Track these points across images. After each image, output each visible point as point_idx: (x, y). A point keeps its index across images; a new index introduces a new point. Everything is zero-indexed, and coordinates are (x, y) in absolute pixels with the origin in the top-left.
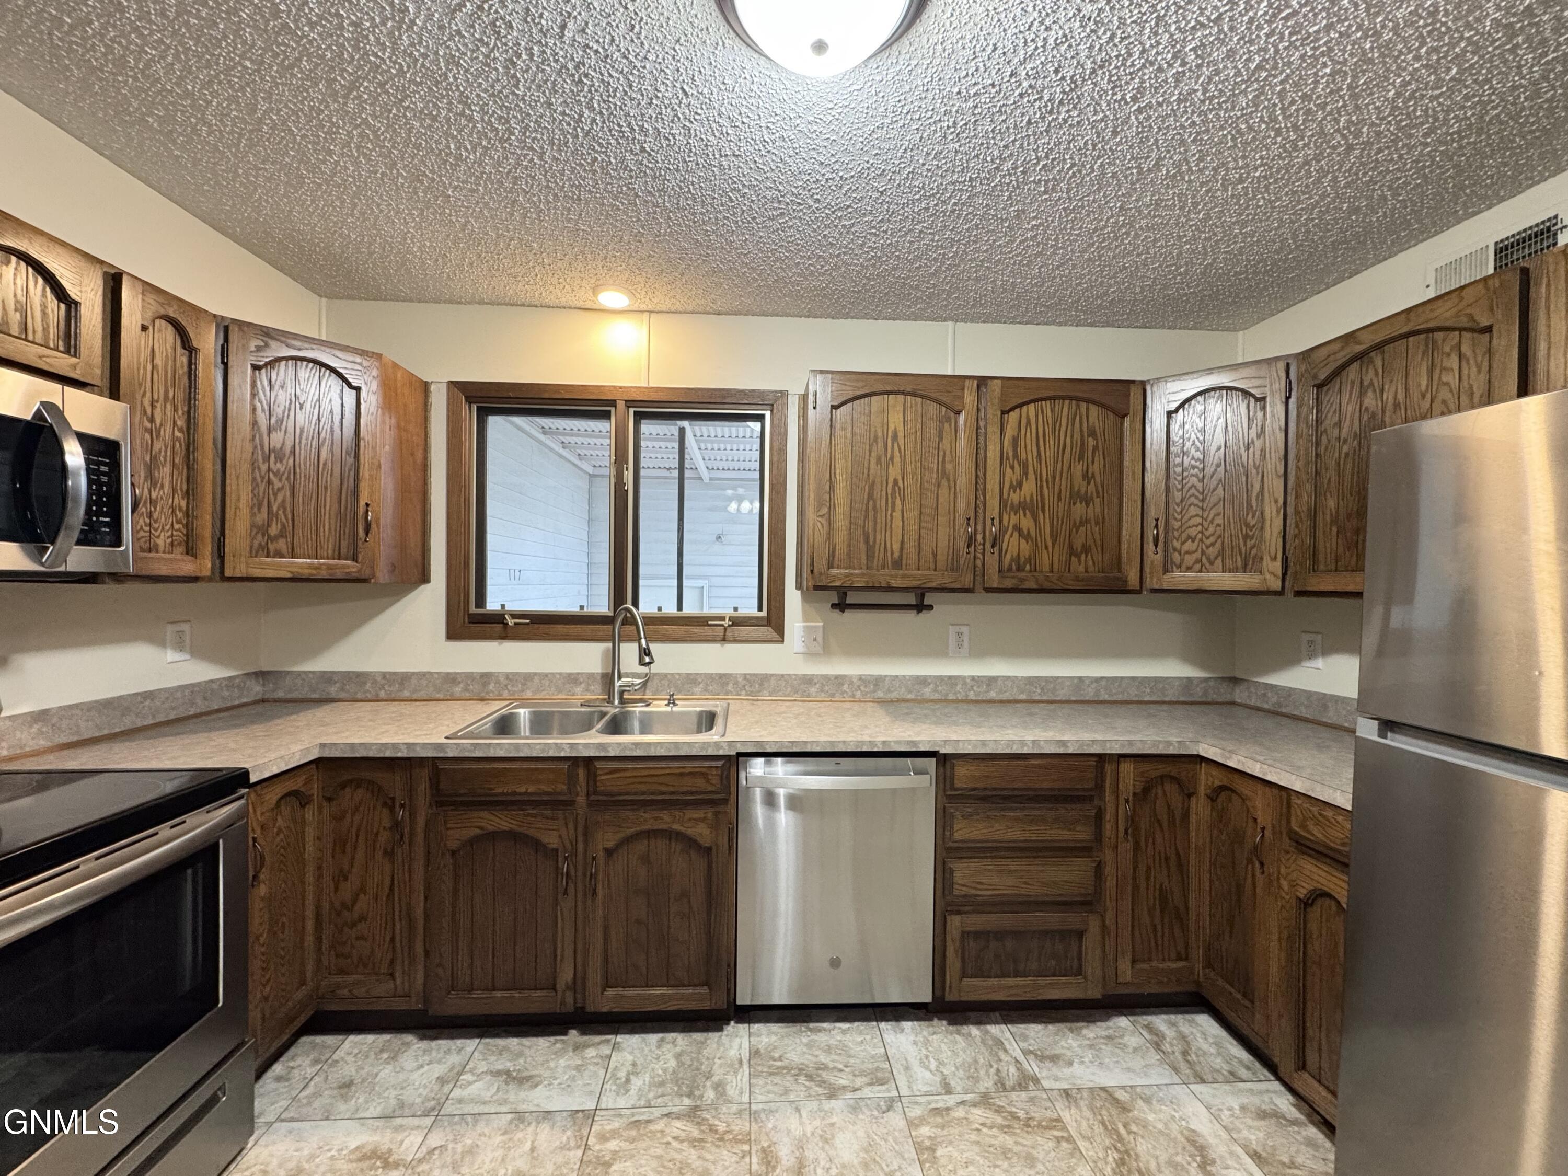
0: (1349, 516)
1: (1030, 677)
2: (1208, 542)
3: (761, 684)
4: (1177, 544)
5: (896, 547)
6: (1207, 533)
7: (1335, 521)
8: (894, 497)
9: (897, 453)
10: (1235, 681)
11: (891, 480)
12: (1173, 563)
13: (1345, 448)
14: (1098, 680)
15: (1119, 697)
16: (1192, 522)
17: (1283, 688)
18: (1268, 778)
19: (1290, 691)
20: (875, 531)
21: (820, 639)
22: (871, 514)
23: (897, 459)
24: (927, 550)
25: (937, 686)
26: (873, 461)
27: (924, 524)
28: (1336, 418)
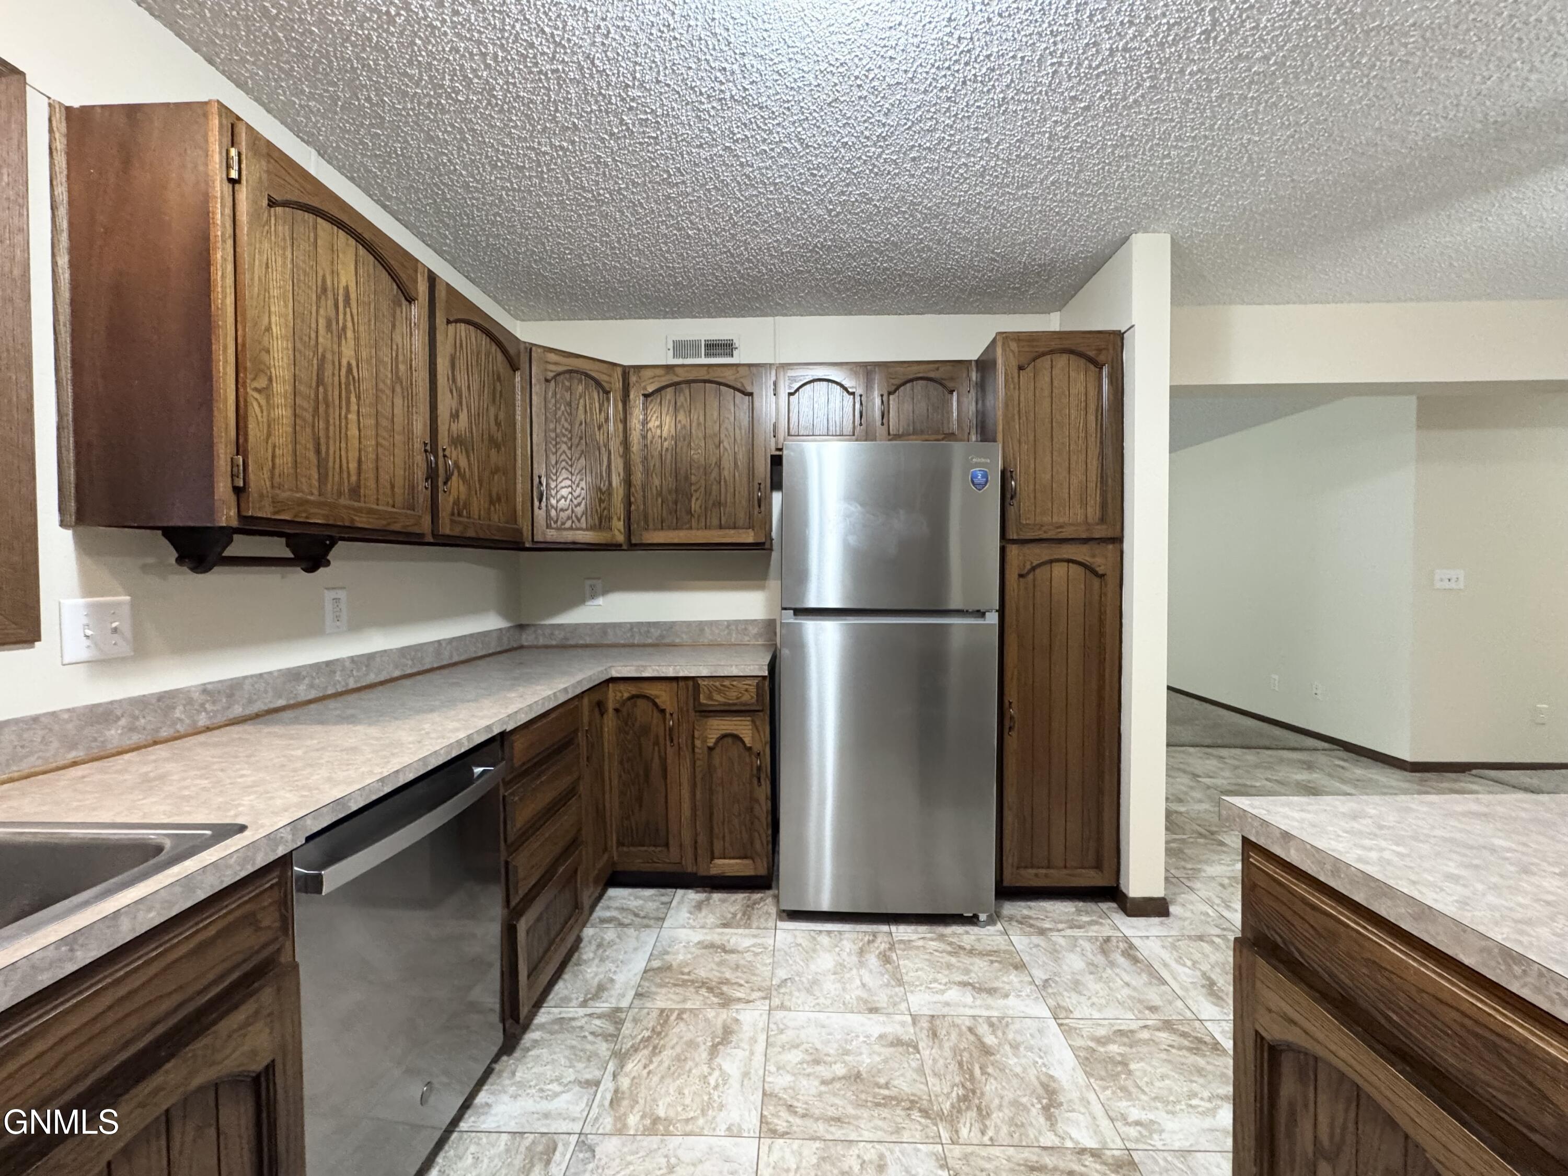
0: (670, 492)
1: (403, 648)
2: (576, 502)
4: (553, 502)
5: (353, 466)
6: (576, 494)
7: (660, 494)
8: (348, 392)
9: (349, 324)
10: (521, 627)
11: (344, 362)
12: (551, 518)
13: (666, 444)
14: (451, 641)
15: (463, 658)
16: (563, 484)
17: (569, 625)
18: (681, 674)
19: (576, 627)
20: (328, 437)
21: (127, 629)
22: (322, 408)
23: (350, 334)
24: (384, 477)
25: (313, 678)
26: (322, 322)
27: (381, 440)
28: (658, 423)
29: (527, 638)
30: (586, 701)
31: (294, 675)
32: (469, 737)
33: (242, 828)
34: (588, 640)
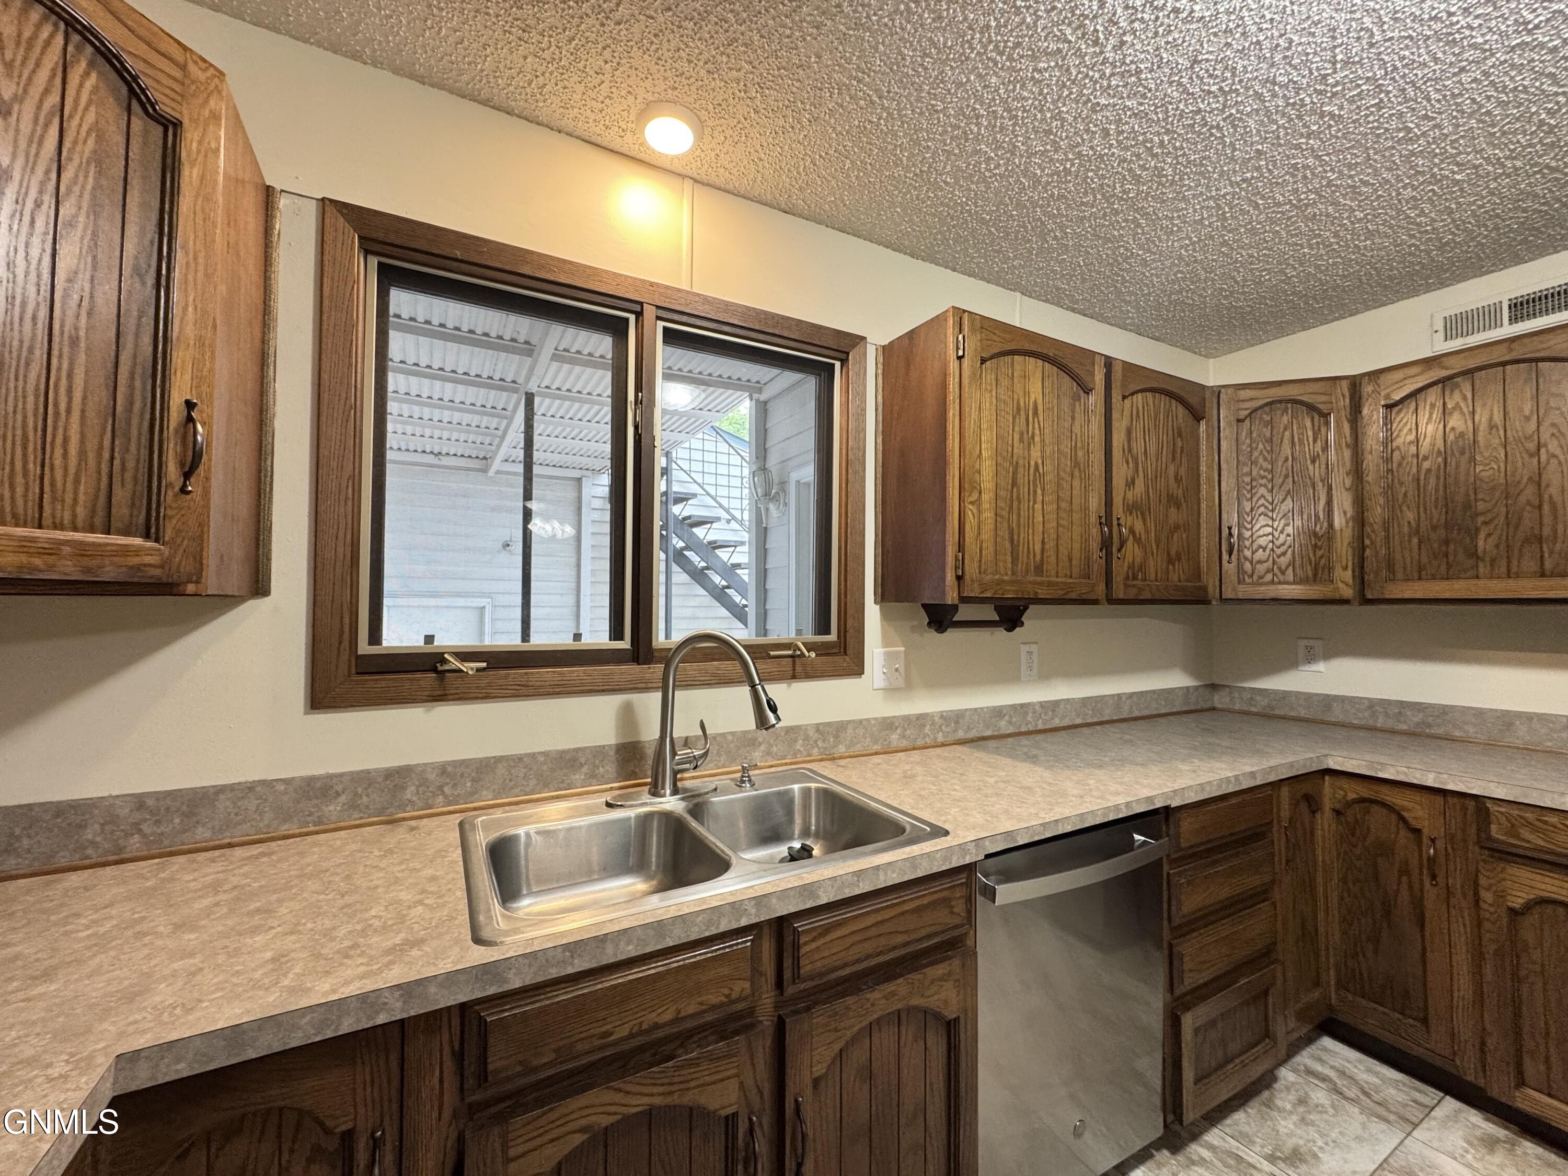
0: (1434, 528)
1: (1084, 699)
2: (1279, 551)
3: (836, 737)
4: (1248, 553)
5: (1038, 548)
6: (1278, 543)
7: (1415, 532)
8: (1035, 486)
9: (1037, 432)
10: (1214, 687)
11: (1032, 463)
12: (1245, 572)
13: (1426, 465)
14: (1131, 695)
15: (1146, 712)
16: (1261, 533)
17: (1275, 692)
19: (1285, 695)
20: (1019, 526)
21: (902, 670)
22: (1015, 504)
23: (1037, 439)
24: (1064, 552)
25: (1011, 717)
26: (1017, 436)
27: (1061, 522)
28: (1412, 437)
29: (1220, 699)
30: (1285, 792)
31: (998, 712)
32: (1128, 804)
33: (947, 833)
34: (1303, 713)
